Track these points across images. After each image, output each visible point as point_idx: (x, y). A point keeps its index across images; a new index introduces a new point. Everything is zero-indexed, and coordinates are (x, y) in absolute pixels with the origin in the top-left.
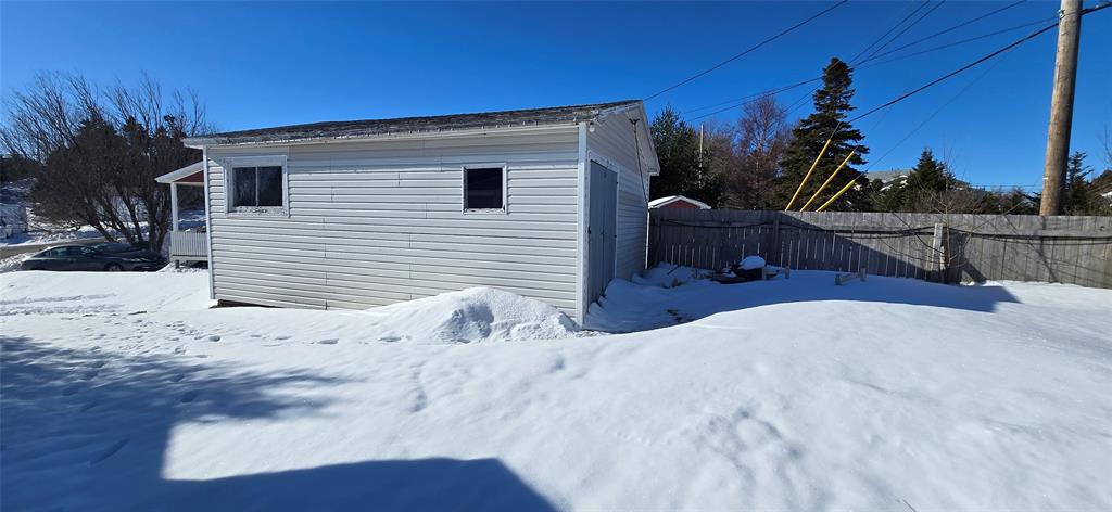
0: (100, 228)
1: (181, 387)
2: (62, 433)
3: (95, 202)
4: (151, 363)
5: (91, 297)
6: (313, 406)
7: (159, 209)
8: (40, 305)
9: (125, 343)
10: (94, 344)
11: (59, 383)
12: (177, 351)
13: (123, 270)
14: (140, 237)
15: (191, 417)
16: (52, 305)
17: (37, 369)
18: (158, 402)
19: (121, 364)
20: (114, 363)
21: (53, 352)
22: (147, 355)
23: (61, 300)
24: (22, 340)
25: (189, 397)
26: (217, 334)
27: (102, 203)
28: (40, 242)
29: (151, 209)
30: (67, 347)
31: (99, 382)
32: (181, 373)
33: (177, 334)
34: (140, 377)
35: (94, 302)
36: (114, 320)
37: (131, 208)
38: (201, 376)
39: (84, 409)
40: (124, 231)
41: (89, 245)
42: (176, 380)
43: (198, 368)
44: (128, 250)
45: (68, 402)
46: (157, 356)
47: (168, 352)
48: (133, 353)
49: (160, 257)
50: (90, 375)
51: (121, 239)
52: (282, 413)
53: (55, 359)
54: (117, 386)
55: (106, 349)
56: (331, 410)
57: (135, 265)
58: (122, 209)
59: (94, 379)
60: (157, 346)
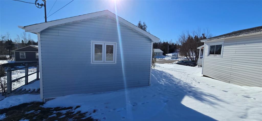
0: (187, 58)
1: (189, 90)
2: (172, 90)
3: (187, 53)
4: (187, 84)
5: (183, 70)
6: (211, 103)
7: (197, 54)
8: (176, 70)
9: (184, 79)
10: (180, 78)
11: (174, 83)
12: (191, 83)
13: (189, 66)
14: (193, 59)
15: (189, 95)
16: (178, 70)
17: (172, 80)
18: (185, 91)
19: (182, 83)
20: (182, 82)
21: (175, 78)
22: (187, 82)
23: (179, 70)
24: (172, 75)
25: (190, 92)
26: (200, 82)
27: (188, 53)
28: (179, 59)
29: (196, 54)
30: (177, 78)
31: (179, 85)
32: (191, 87)
33: (192, 80)
34: (184, 86)
35: (183, 71)
36: (184, 75)
37: (193, 54)
38: (193, 89)
39: (176, 88)
40: (191, 58)
41: (185, 61)
42: (189, 88)
43: (193, 87)
44: (191, 62)
45: (174, 86)
46: (188, 83)
47: (190, 83)
48: (185, 81)
49: (196, 64)
50: (178, 83)
51: (190, 60)
52: (204, 102)
53: (175, 79)
54: (181, 86)
55: (181, 80)
56: (216, 106)
57: (191, 65)
58: (191, 54)
59: (178, 84)
60: (188, 81)
